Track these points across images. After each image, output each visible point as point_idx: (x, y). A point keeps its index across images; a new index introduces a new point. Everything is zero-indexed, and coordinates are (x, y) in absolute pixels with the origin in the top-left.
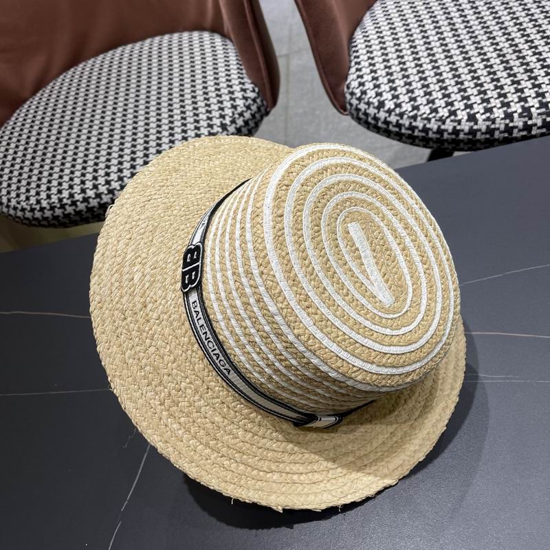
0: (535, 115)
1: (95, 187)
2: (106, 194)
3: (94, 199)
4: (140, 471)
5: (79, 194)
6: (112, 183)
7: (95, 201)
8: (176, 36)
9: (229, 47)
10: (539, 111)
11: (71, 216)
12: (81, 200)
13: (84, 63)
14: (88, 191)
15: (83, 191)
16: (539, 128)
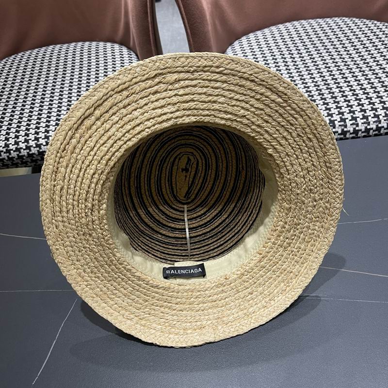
0: (337, 126)
1: (26, 141)
2: (34, 148)
3: (24, 150)
4: (49, 354)
5: (13, 145)
6: (40, 140)
7: (25, 151)
8: (94, 44)
9: (132, 56)
10: (340, 124)
11: (5, 161)
12: (14, 149)
13: (23, 53)
14: (20, 143)
15: (17, 143)
16: (339, 134)
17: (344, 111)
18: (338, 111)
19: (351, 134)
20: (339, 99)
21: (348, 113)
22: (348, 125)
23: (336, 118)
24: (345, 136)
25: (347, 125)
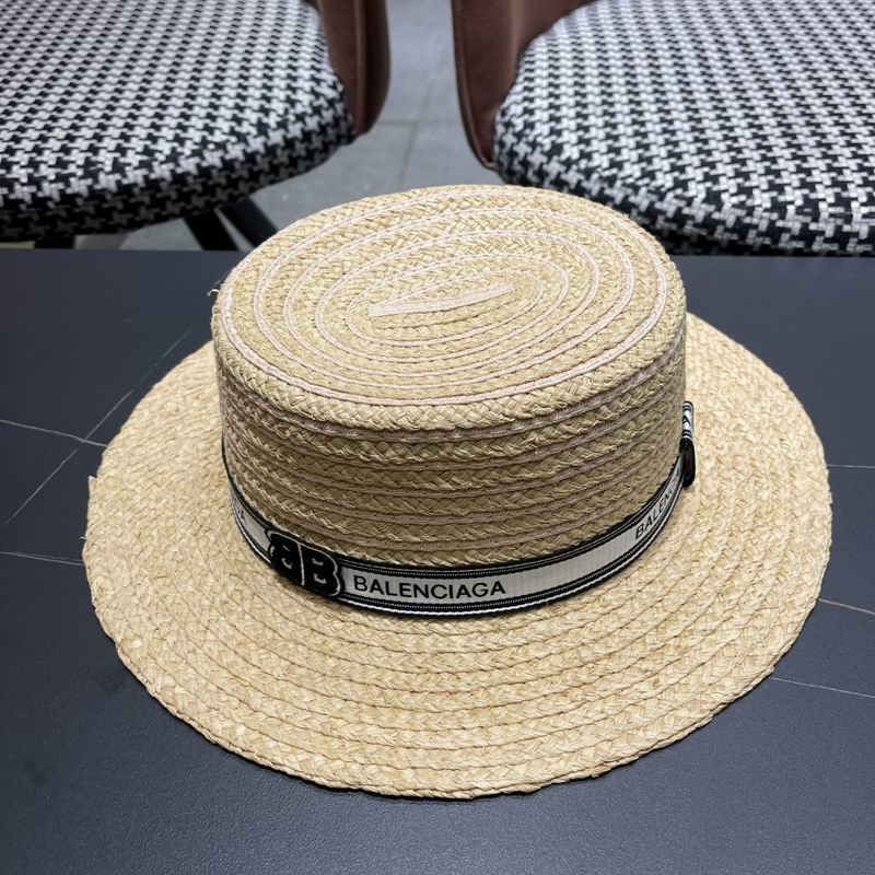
17: (848, 179)
18: (833, 178)
19: (861, 242)
20: (836, 150)
21: (859, 186)
22: (855, 215)
23: (825, 194)
24: (843, 246)
25: (852, 216)
